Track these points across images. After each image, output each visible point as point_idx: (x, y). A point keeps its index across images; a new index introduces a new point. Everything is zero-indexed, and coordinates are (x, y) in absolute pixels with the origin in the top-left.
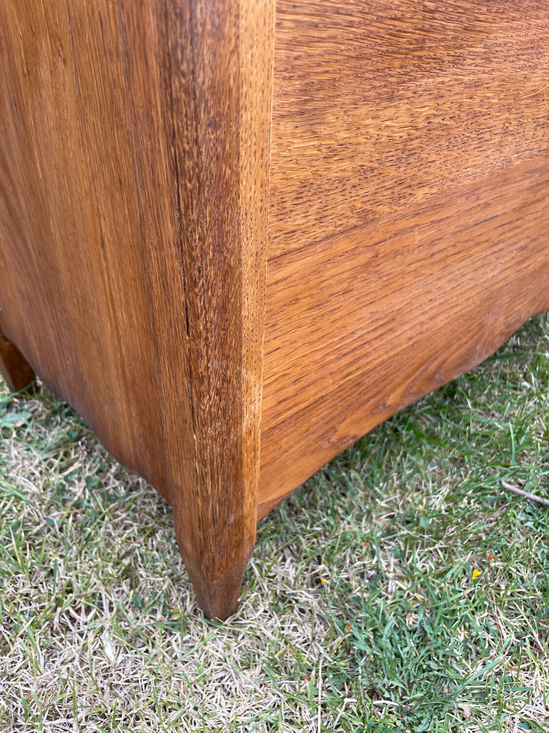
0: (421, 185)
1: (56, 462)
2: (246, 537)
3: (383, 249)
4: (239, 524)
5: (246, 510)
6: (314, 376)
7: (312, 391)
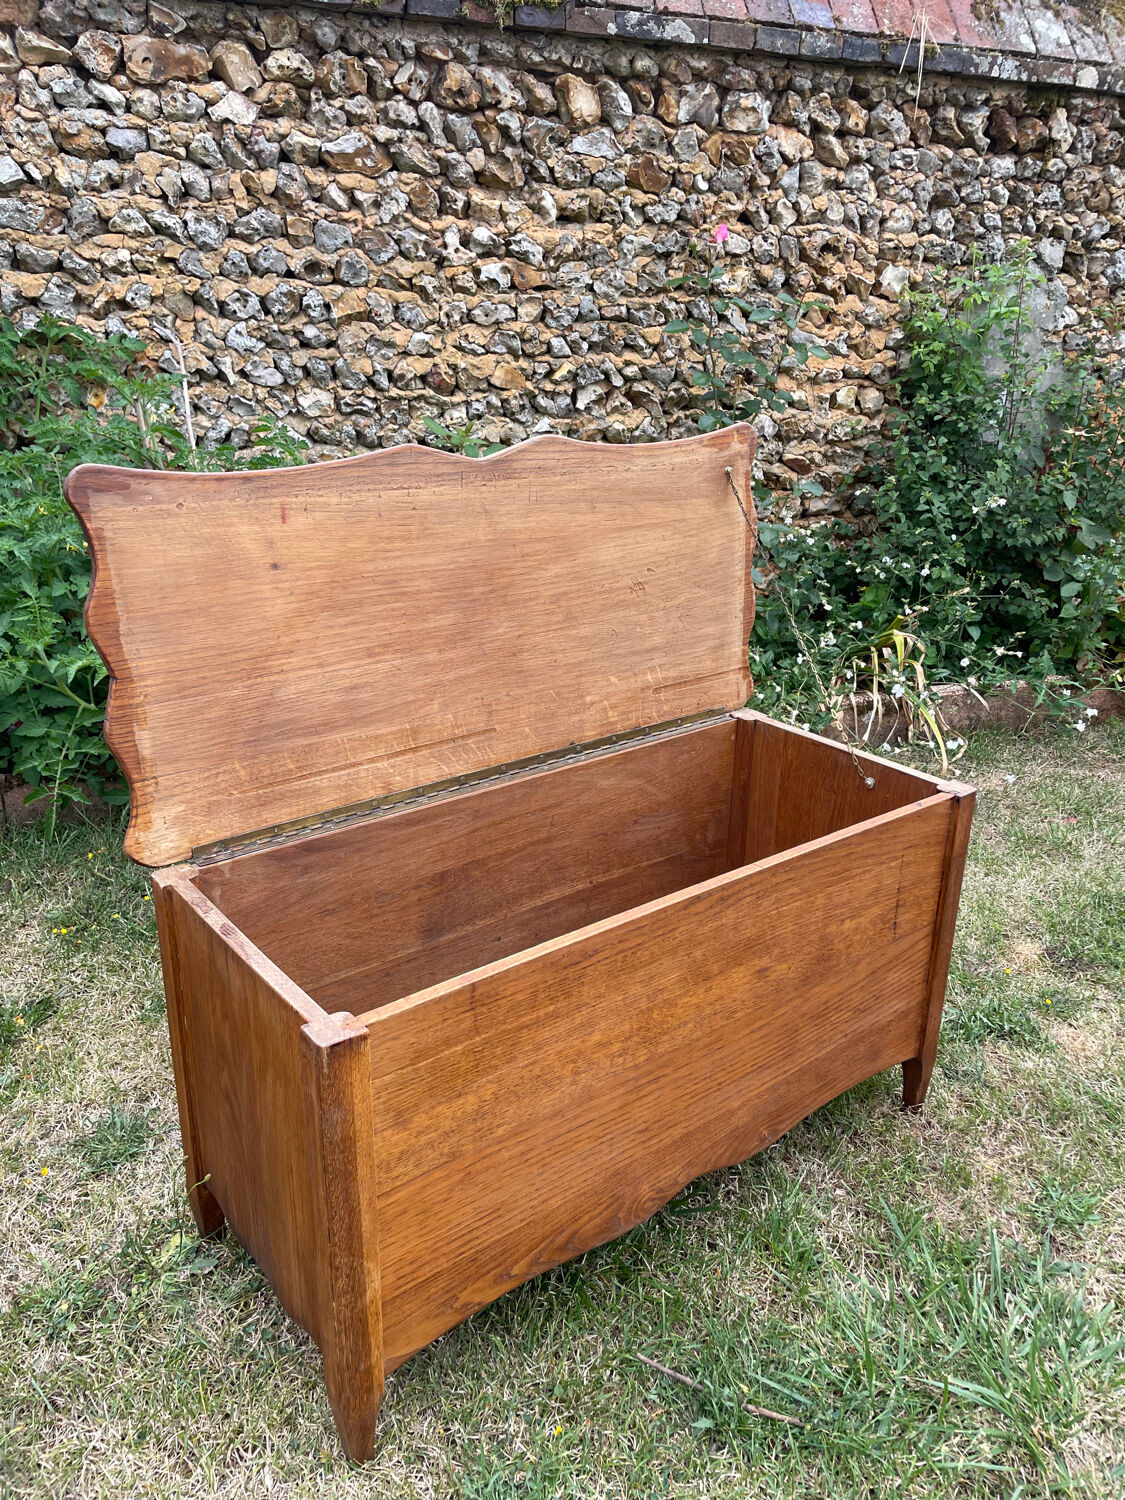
0: (499, 1126)
1: (237, 1312)
2: (375, 1385)
3: (473, 1169)
4: (369, 1371)
5: (374, 1360)
6: (427, 1258)
7: (428, 1268)
